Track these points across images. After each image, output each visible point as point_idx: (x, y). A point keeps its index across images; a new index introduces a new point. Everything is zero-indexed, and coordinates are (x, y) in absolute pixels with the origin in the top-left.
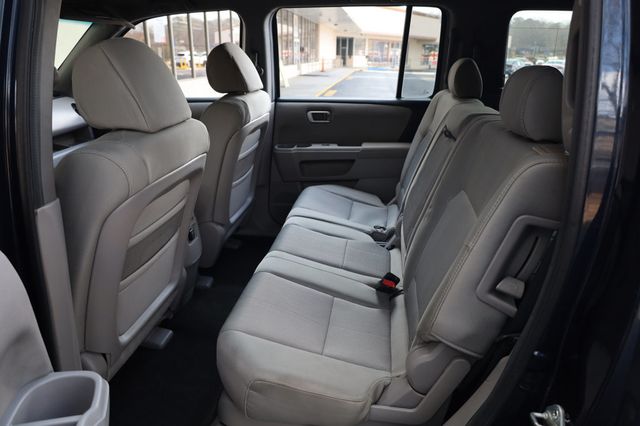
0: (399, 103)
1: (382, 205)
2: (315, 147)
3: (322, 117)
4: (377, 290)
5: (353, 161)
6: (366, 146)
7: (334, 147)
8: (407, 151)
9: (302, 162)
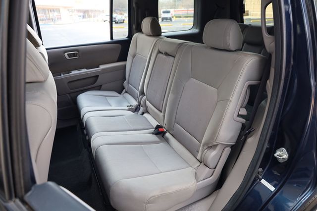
0: (113, 42)
1: (119, 95)
2: (74, 72)
3: (74, 55)
4: (156, 134)
5: (98, 76)
6: (102, 67)
7: (84, 70)
8: (125, 66)
9: (69, 82)
